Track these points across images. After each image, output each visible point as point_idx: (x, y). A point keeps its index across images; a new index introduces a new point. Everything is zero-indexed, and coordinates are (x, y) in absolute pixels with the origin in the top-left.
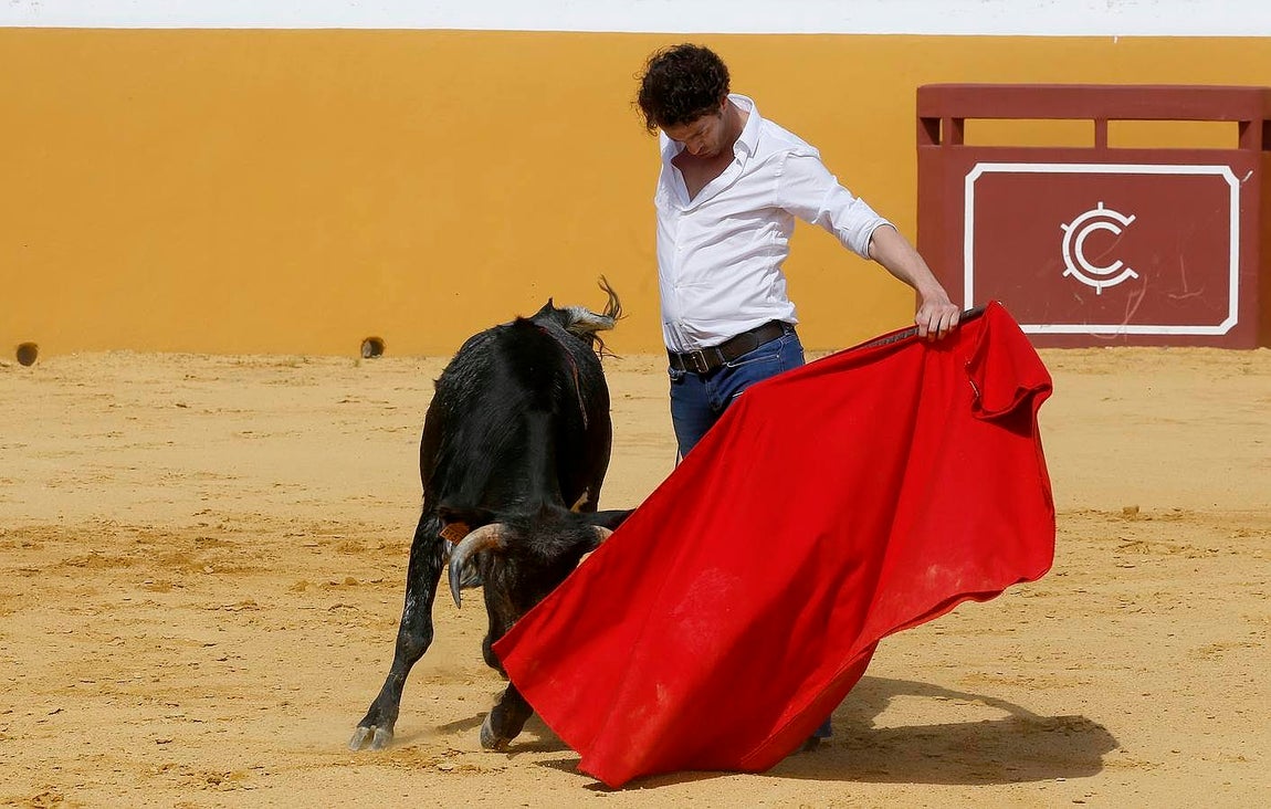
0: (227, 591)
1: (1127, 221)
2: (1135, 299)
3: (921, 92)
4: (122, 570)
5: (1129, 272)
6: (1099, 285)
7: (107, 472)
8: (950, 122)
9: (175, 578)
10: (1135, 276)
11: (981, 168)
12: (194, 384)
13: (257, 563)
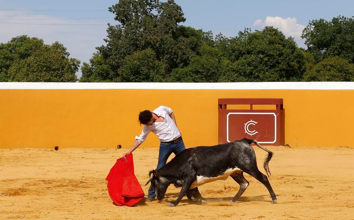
0: (83, 191)
1: (256, 123)
2: (258, 137)
3: (219, 100)
4: (66, 187)
5: (257, 132)
6: (251, 134)
7: (67, 170)
8: (224, 105)
9: (75, 189)
10: (258, 133)
11: (230, 113)
12: (86, 153)
13: (90, 186)
